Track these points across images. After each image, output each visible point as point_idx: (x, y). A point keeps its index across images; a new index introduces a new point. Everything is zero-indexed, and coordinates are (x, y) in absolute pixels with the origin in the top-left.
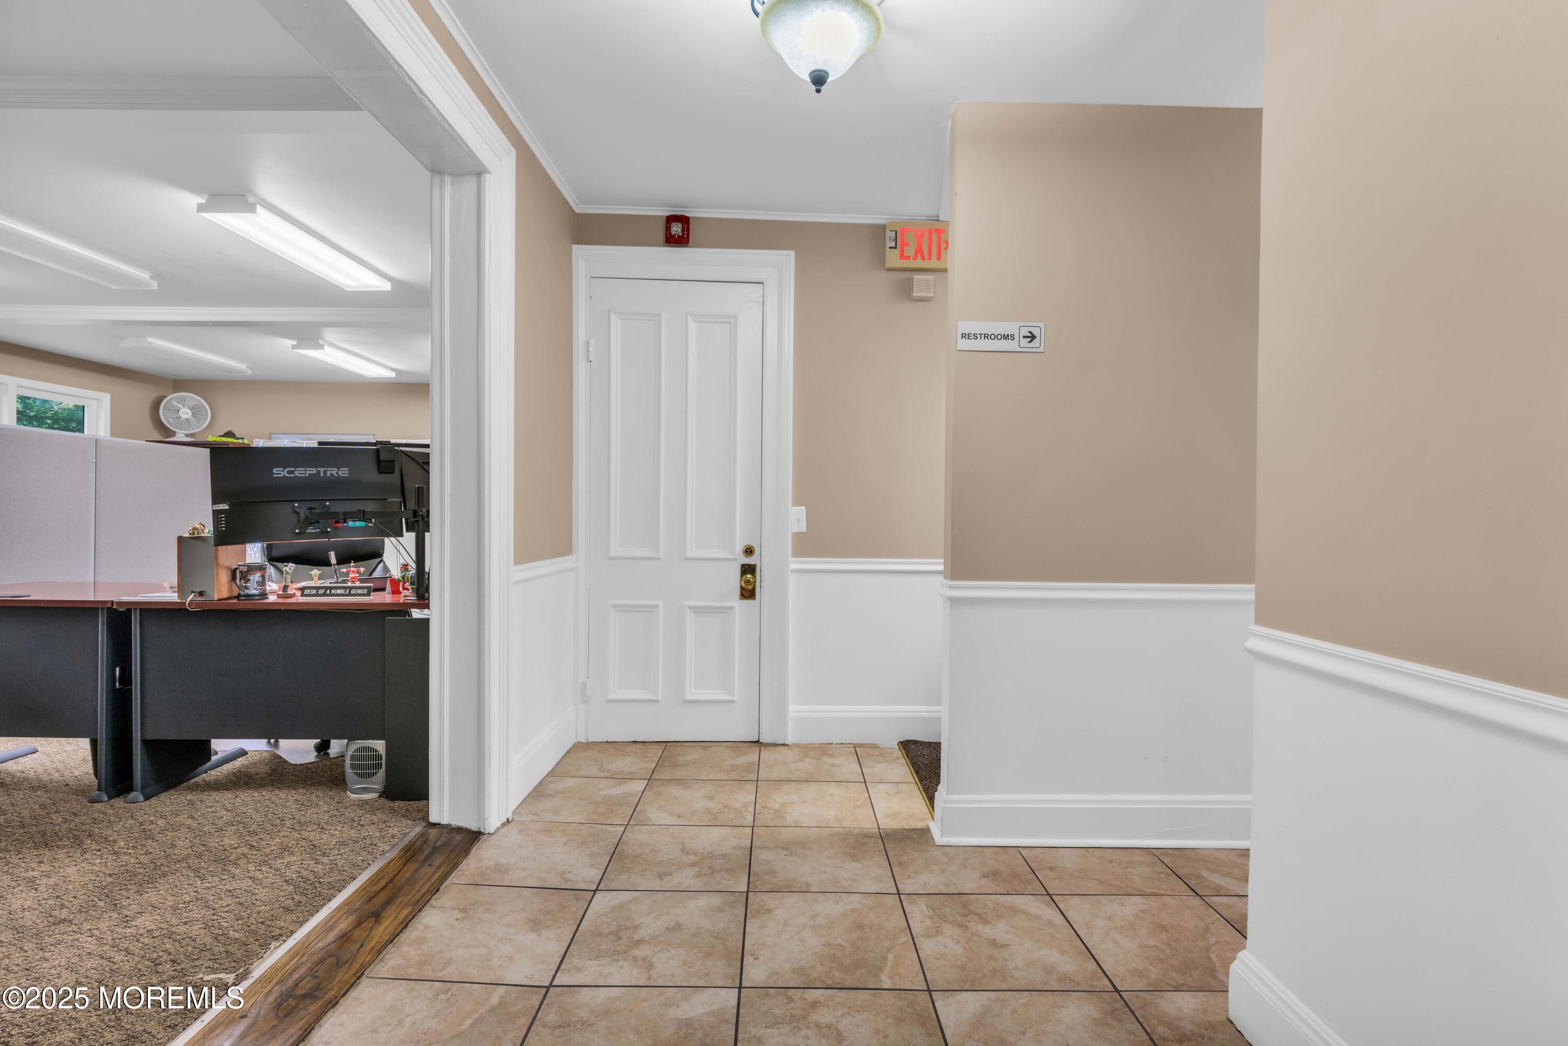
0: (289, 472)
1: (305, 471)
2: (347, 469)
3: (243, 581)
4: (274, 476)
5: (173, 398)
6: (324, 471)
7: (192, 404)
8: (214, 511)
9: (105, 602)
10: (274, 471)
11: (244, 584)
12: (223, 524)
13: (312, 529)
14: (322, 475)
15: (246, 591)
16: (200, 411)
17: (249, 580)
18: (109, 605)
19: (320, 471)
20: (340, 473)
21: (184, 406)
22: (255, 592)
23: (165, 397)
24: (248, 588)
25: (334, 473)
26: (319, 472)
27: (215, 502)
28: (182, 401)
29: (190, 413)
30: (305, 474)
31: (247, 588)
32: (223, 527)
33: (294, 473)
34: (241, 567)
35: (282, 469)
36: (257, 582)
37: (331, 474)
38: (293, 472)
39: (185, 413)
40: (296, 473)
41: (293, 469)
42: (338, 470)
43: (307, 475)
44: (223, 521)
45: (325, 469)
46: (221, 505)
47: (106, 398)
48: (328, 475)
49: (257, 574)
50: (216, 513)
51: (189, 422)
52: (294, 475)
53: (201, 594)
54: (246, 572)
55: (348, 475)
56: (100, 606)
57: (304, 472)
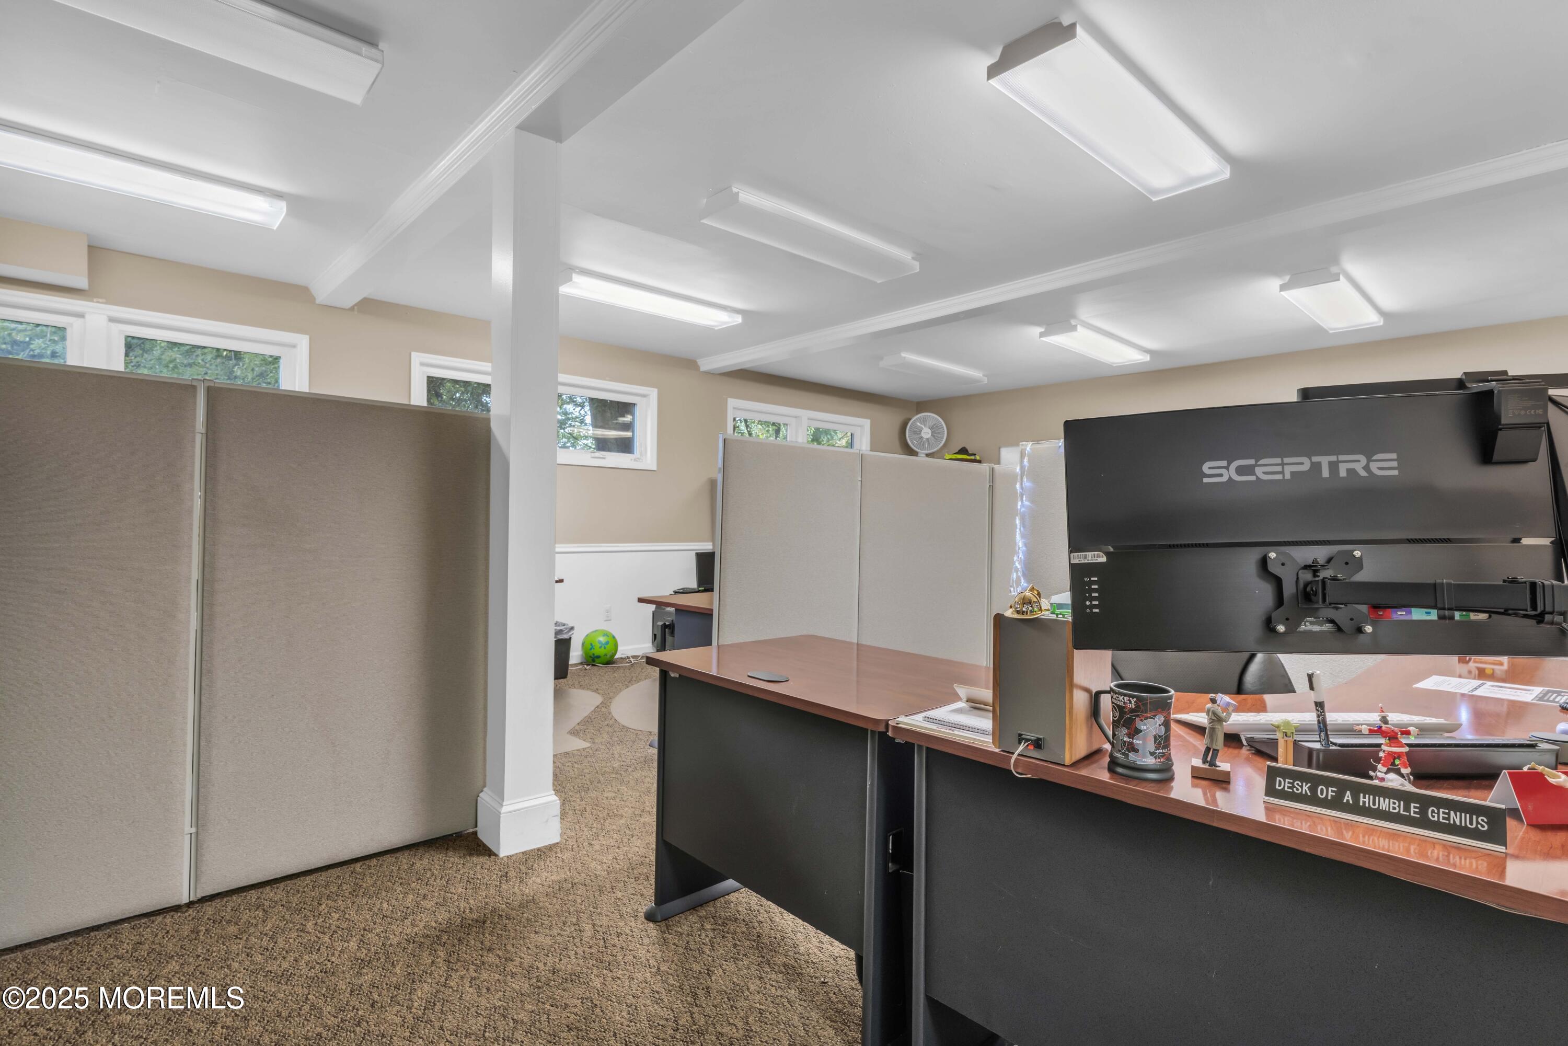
0: (1240, 471)
1: (1283, 464)
2: (1394, 456)
3: (1124, 731)
4: (1206, 480)
5: (917, 419)
6: (1330, 463)
7: (930, 423)
8: (1073, 567)
9: (877, 722)
10: (1206, 468)
11: (1126, 739)
12: (1095, 598)
13: (1312, 623)
14: (1326, 473)
15: (1132, 756)
16: (938, 430)
17: (1138, 731)
18: (882, 729)
19: (1319, 464)
20: (1374, 467)
21: (925, 425)
22: (1150, 761)
23: (910, 419)
24: (1136, 751)
25: (1359, 468)
26: (1316, 467)
27: (1075, 546)
28: (923, 421)
29: (930, 432)
30: (1282, 473)
31: (1134, 750)
32: (1096, 606)
33: (1253, 473)
34: (1121, 698)
35: (1224, 463)
36: (1155, 737)
37: (1351, 472)
38: (1249, 470)
39: (926, 433)
40: (1259, 471)
41: (1251, 462)
42: (1369, 460)
43: (1288, 476)
44: (1095, 591)
45: (1333, 458)
46: (1089, 554)
47: (867, 423)
48: (1343, 473)
49: (1156, 719)
50: (1078, 573)
51: (929, 442)
52: (1253, 478)
53: (1038, 744)
54: (1132, 711)
55: (1396, 473)
56: (870, 727)
57: (1279, 469)
